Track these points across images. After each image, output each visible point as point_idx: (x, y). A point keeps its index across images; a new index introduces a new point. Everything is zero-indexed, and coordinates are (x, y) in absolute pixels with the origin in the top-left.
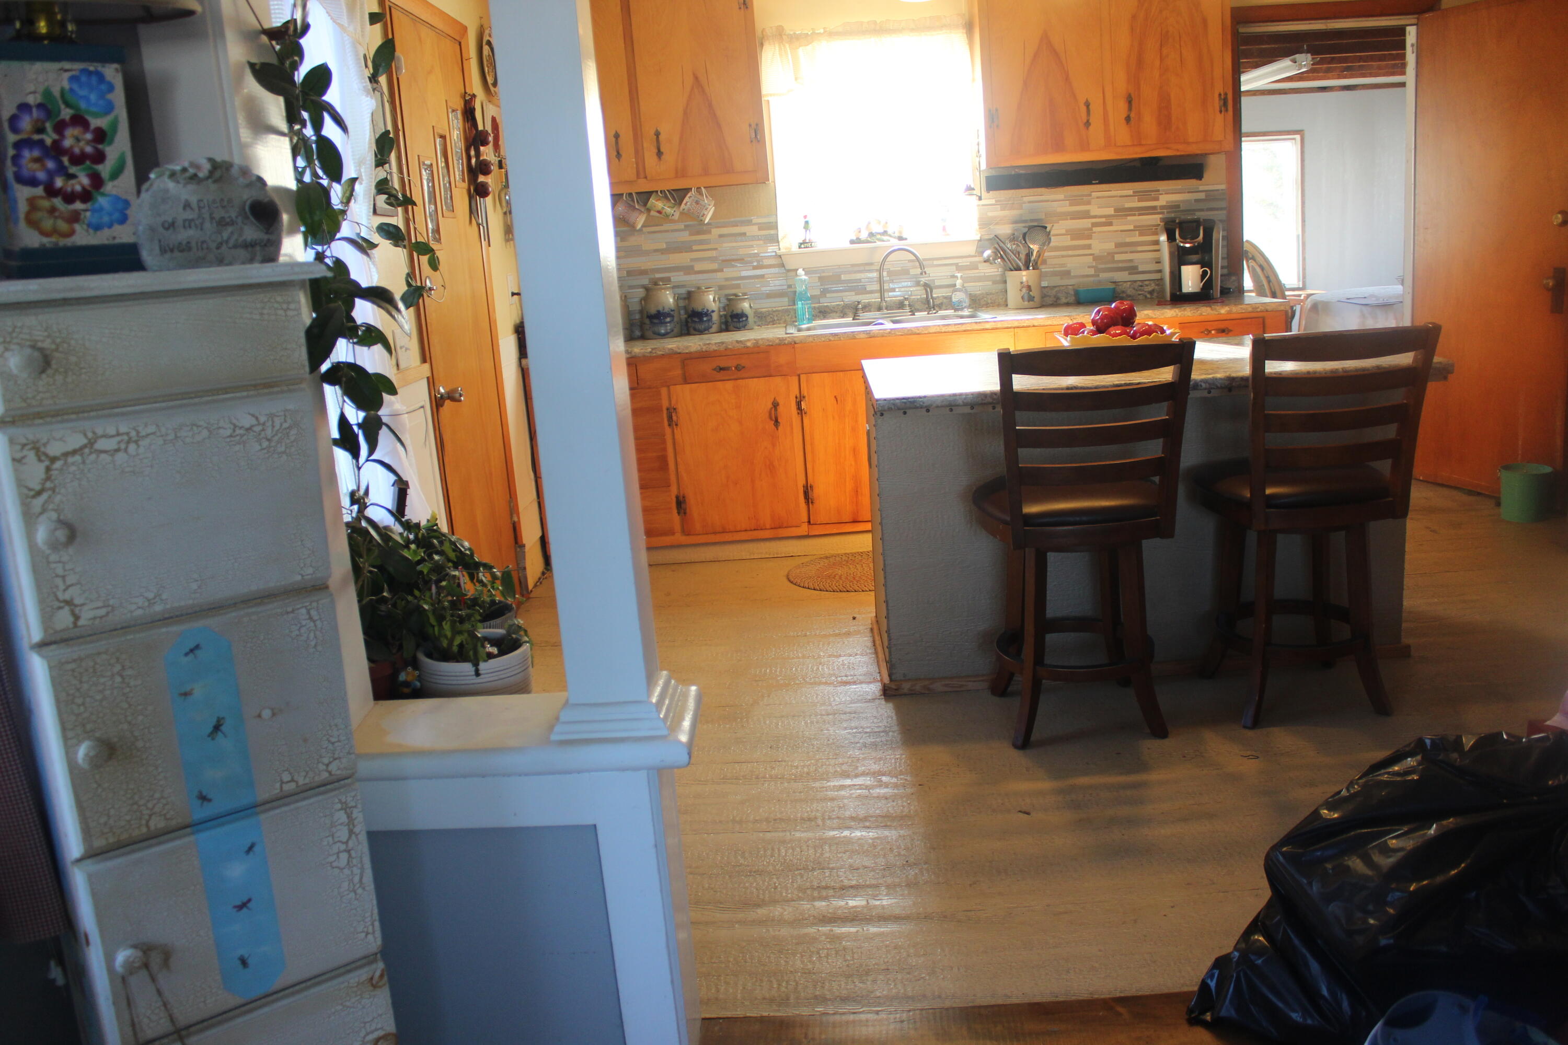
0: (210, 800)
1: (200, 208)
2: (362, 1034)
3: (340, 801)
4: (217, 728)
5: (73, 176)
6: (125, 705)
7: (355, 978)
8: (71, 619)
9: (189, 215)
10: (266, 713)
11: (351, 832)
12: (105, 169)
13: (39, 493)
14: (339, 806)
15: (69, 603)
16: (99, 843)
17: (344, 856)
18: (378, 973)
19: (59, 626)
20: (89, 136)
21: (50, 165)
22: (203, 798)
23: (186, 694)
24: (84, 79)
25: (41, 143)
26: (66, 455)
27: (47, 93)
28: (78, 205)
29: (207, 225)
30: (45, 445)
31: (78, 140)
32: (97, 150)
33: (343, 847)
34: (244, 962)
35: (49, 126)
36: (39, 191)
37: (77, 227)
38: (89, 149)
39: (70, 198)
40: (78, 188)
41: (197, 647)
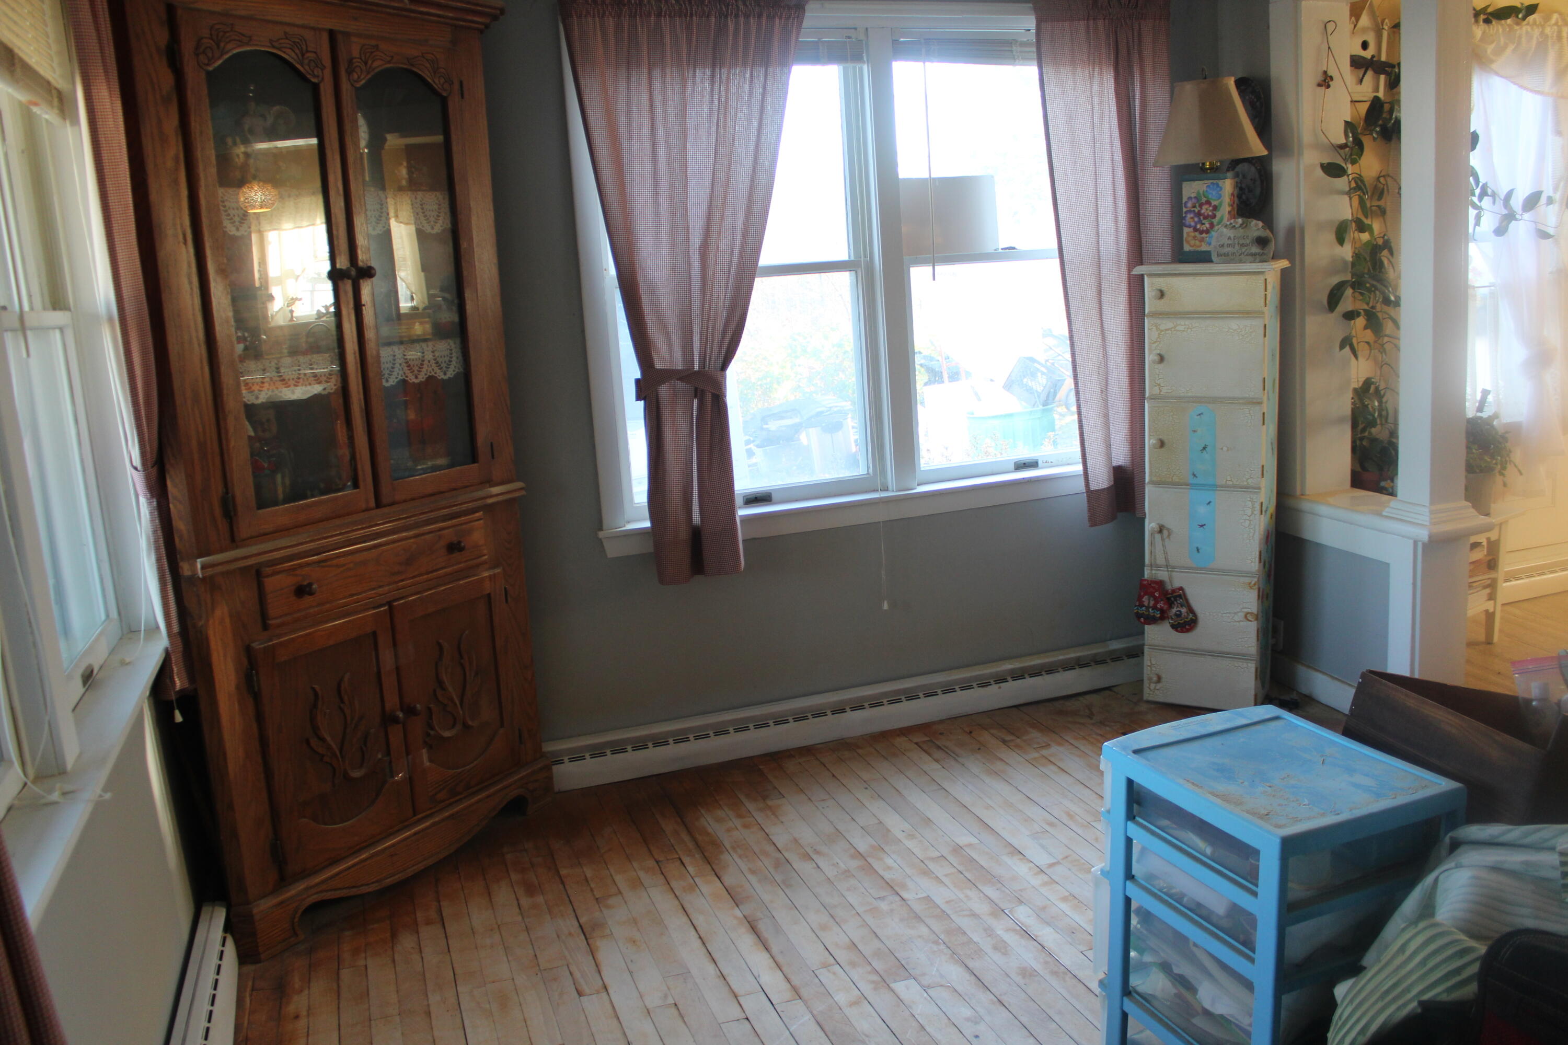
0: (1197, 477)
1: (1234, 239)
2: (1242, 607)
3: (1250, 497)
4: (1204, 448)
5: (1204, 224)
6: (1172, 429)
7: (1242, 580)
8: (1159, 391)
9: (1230, 242)
10: (1225, 449)
11: (1252, 513)
12: (1215, 221)
13: (1155, 342)
14: (1249, 499)
15: (1159, 385)
16: (1154, 479)
17: (1248, 522)
18: (1253, 582)
19: (1154, 393)
20: (1211, 208)
21: (1196, 219)
22: (1194, 475)
23: (1194, 431)
24: (1211, 186)
25: (1194, 211)
26: (1166, 330)
27: (1198, 193)
28: (1204, 235)
29: (1236, 246)
30: (1160, 325)
31: (1207, 210)
32: (1213, 213)
33: (1248, 518)
34: (1198, 550)
35: (1197, 205)
36: (1191, 229)
37: (1203, 243)
38: (1210, 213)
39: (1201, 232)
40: (1205, 228)
41: (1202, 413)
